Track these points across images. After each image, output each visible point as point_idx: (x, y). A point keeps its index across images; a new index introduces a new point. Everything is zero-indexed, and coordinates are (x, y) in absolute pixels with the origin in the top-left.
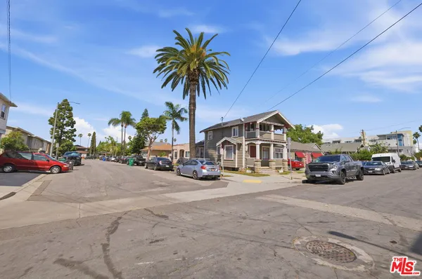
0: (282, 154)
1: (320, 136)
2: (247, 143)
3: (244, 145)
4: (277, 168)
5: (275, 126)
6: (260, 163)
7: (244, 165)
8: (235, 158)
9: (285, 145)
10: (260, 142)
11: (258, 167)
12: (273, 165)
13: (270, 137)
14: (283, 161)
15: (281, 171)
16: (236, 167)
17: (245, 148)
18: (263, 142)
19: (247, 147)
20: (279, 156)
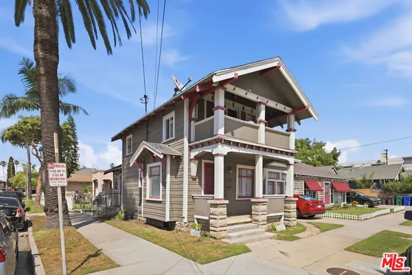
0: (282, 185)
1: (335, 155)
2: (194, 154)
3: (186, 160)
4: (270, 220)
5: (268, 109)
6: (224, 210)
7: (185, 214)
8: (164, 196)
9: (291, 160)
10: (224, 150)
11: (221, 220)
12: (261, 212)
13: (257, 135)
14: (287, 201)
15: (280, 226)
16: (167, 220)
17: (189, 168)
18: (235, 150)
19: (194, 167)
20: (277, 188)
